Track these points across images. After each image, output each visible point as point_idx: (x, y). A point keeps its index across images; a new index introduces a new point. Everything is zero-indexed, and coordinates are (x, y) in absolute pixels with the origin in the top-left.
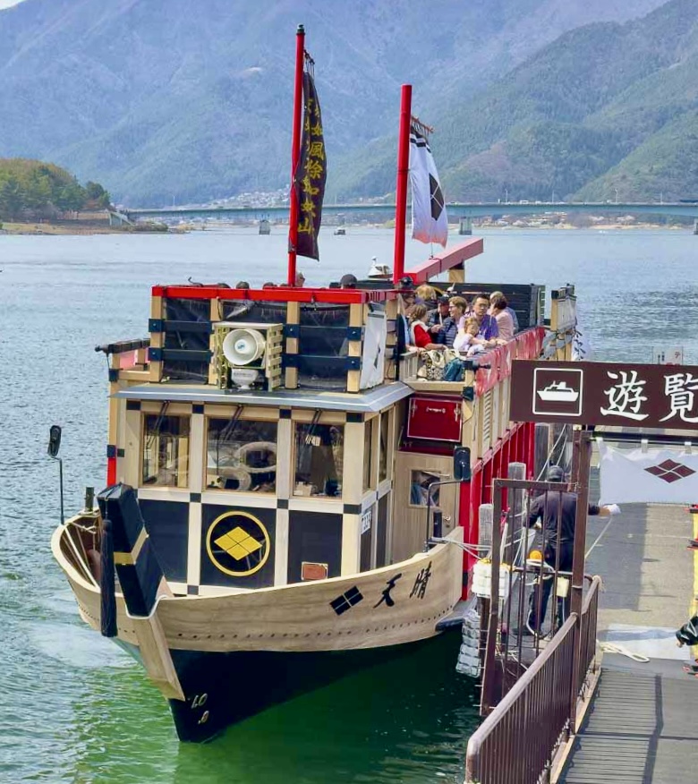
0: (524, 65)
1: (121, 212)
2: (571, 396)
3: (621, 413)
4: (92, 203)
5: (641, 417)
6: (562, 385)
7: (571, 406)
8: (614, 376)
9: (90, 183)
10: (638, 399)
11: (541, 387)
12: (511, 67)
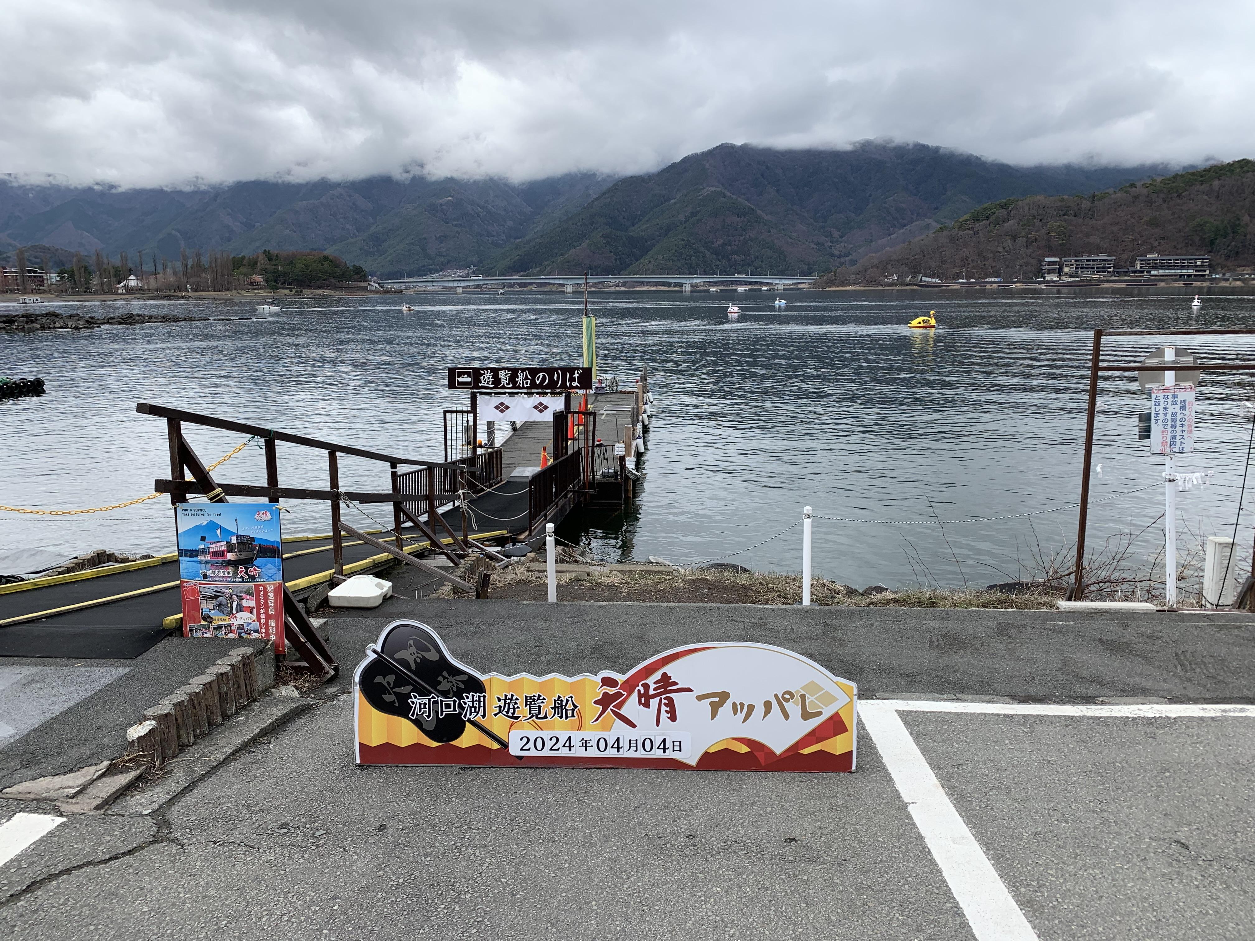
0: (597, 199)
1: (374, 282)
2: (469, 380)
3: (486, 385)
4: (356, 277)
5: (492, 386)
6: (466, 376)
7: (469, 383)
8: (482, 372)
9: (354, 265)
10: (491, 380)
11: (458, 377)
12: (590, 201)
